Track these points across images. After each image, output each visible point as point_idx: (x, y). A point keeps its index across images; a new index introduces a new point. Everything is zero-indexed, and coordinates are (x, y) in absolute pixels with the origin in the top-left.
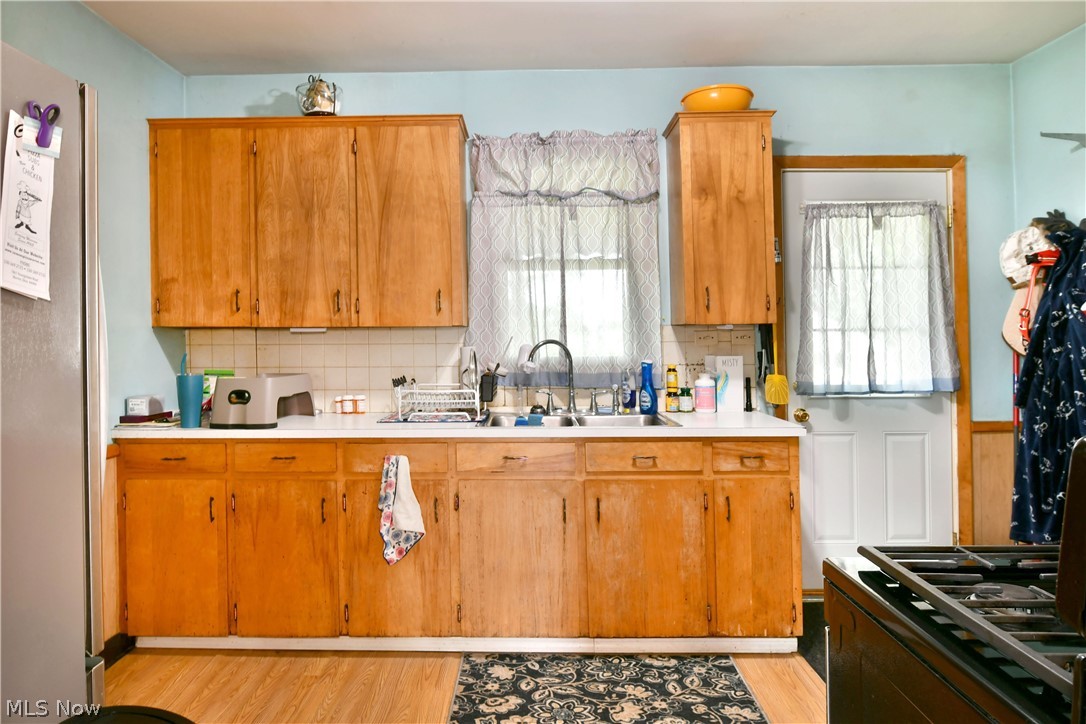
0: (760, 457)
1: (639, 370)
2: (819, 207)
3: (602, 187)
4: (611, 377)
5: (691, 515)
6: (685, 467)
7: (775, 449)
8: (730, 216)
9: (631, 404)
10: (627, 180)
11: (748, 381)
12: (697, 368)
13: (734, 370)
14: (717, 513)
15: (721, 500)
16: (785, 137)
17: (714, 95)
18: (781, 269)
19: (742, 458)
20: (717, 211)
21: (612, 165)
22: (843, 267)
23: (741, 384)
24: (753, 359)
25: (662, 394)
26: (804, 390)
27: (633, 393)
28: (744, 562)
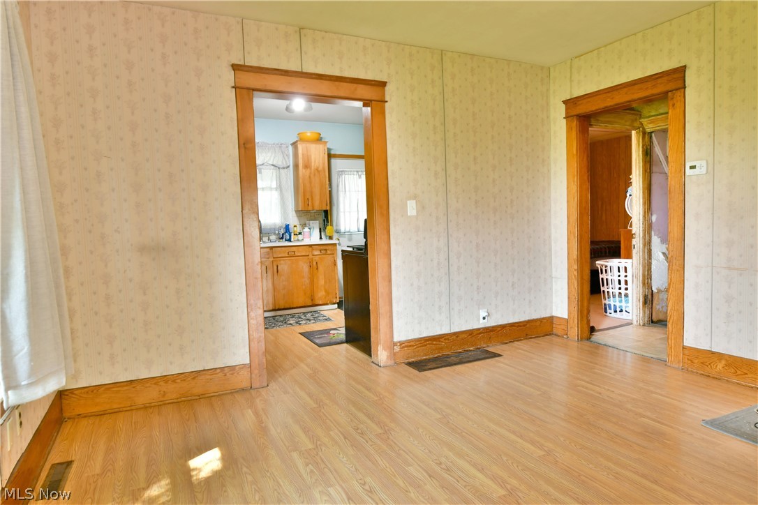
0: (326, 250)
1: (284, 226)
2: (342, 171)
3: (271, 163)
4: (275, 229)
5: (306, 269)
6: (304, 254)
7: (330, 247)
8: (315, 175)
9: (282, 238)
10: (279, 161)
11: (320, 229)
12: (304, 225)
13: (316, 225)
14: (313, 268)
15: (315, 263)
16: (331, 148)
17: (309, 134)
18: (330, 192)
19: (321, 251)
20: (310, 173)
21: (273, 155)
22: (350, 191)
23: (318, 230)
24: (322, 222)
25: (293, 234)
26: (338, 232)
27: (283, 235)
28: (322, 282)
